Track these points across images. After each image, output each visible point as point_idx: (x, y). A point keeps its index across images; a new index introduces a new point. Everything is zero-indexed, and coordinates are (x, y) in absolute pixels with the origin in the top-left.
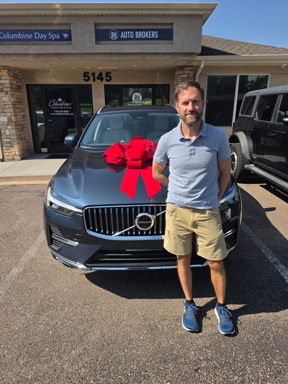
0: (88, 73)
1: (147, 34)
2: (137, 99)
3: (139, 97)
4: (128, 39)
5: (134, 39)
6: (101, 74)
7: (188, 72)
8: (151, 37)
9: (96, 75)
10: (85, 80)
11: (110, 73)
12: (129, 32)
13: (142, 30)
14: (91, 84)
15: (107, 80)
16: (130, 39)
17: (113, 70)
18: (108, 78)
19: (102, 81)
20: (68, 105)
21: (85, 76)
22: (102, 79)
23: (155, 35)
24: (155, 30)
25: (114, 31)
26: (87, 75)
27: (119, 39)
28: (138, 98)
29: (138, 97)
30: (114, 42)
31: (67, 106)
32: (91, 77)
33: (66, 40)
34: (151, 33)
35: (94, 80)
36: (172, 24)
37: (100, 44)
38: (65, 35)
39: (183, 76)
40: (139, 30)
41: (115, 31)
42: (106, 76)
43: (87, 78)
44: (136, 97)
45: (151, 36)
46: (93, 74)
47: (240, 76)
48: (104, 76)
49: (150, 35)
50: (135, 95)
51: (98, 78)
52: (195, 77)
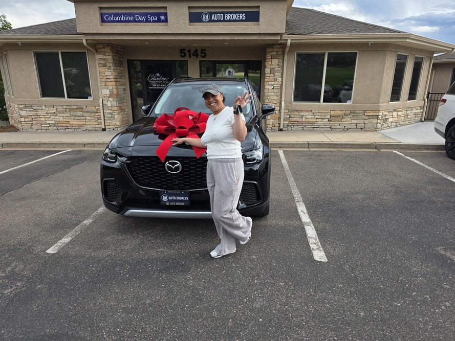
0: (185, 50)
1: (235, 17)
2: (230, 74)
3: (232, 73)
4: (218, 21)
5: (224, 21)
6: (196, 51)
7: (277, 50)
9: (192, 52)
10: (181, 56)
11: (205, 50)
12: (219, 15)
13: (231, 13)
14: (187, 60)
15: (202, 56)
16: (220, 21)
17: (208, 47)
18: (203, 55)
19: (197, 57)
20: (165, 79)
21: (181, 53)
22: (197, 56)
23: (243, 17)
24: (242, 13)
25: (205, 14)
26: (183, 51)
27: (210, 21)
30: (205, 23)
31: (165, 81)
32: (187, 54)
33: (163, 21)
34: (239, 15)
35: (190, 57)
36: (259, 7)
37: (193, 25)
38: (162, 18)
39: (272, 54)
40: (228, 13)
41: (207, 14)
42: (201, 53)
43: (183, 54)
44: (229, 72)
45: (239, 18)
46: (189, 51)
47: (328, 53)
48: (199, 52)
49: (238, 17)
51: (193, 55)
52: (283, 55)
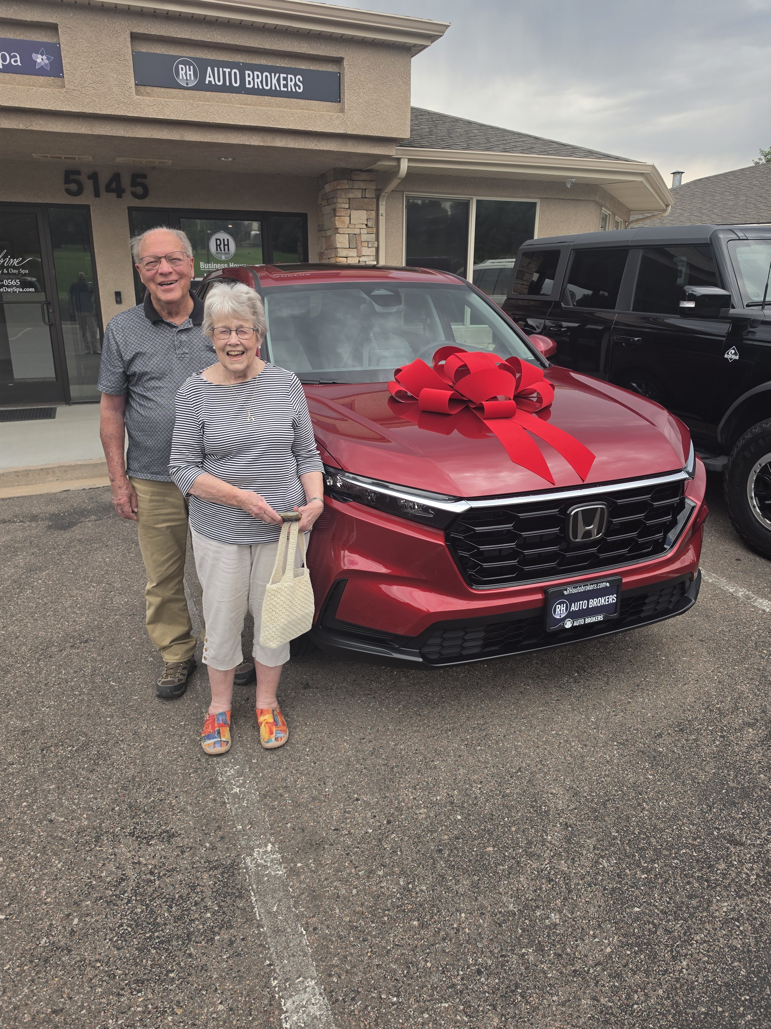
0: (78, 173)
1: (274, 81)
2: (223, 249)
3: (228, 245)
4: (224, 89)
5: (242, 90)
6: (116, 177)
7: (362, 185)
8: (286, 89)
9: (103, 180)
10: (69, 192)
11: (144, 176)
12: (227, 70)
13: (262, 69)
14: (87, 203)
15: (135, 195)
16: (230, 89)
17: (154, 168)
18: (139, 190)
19: (119, 196)
20: (15, 262)
21: (67, 180)
22: (120, 192)
23: (296, 85)
24: (295, 72)
25: (185, 63)
26: (73, 177)
27: (201, 86)
28: (226, 247)
29: (226, 243)
30: (187, 92)
31: (14, 267)
32: (88, 185)
33: (42, 72)
34: (285, 79)
35: (97, 194)
36: (339, 61)
37: (148, 94)
38: (40, 59)
39: (351, 196)
40: (253, 68)
41: (190, 64)
42: (134, 184)
43: (74, 187)
44: (218, 243)
45: (286, 86)
46: (94, 177)
47: (477, 200)
48: (126, 182)
49: (282, 82)
50: (216, 239)
51: (108, 189)
52: (378, 198)
